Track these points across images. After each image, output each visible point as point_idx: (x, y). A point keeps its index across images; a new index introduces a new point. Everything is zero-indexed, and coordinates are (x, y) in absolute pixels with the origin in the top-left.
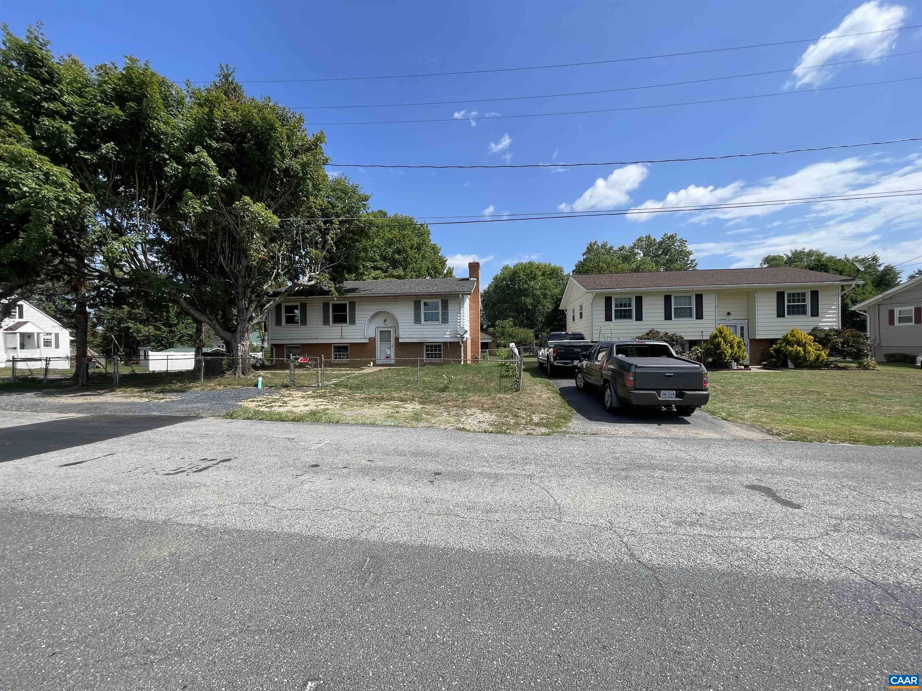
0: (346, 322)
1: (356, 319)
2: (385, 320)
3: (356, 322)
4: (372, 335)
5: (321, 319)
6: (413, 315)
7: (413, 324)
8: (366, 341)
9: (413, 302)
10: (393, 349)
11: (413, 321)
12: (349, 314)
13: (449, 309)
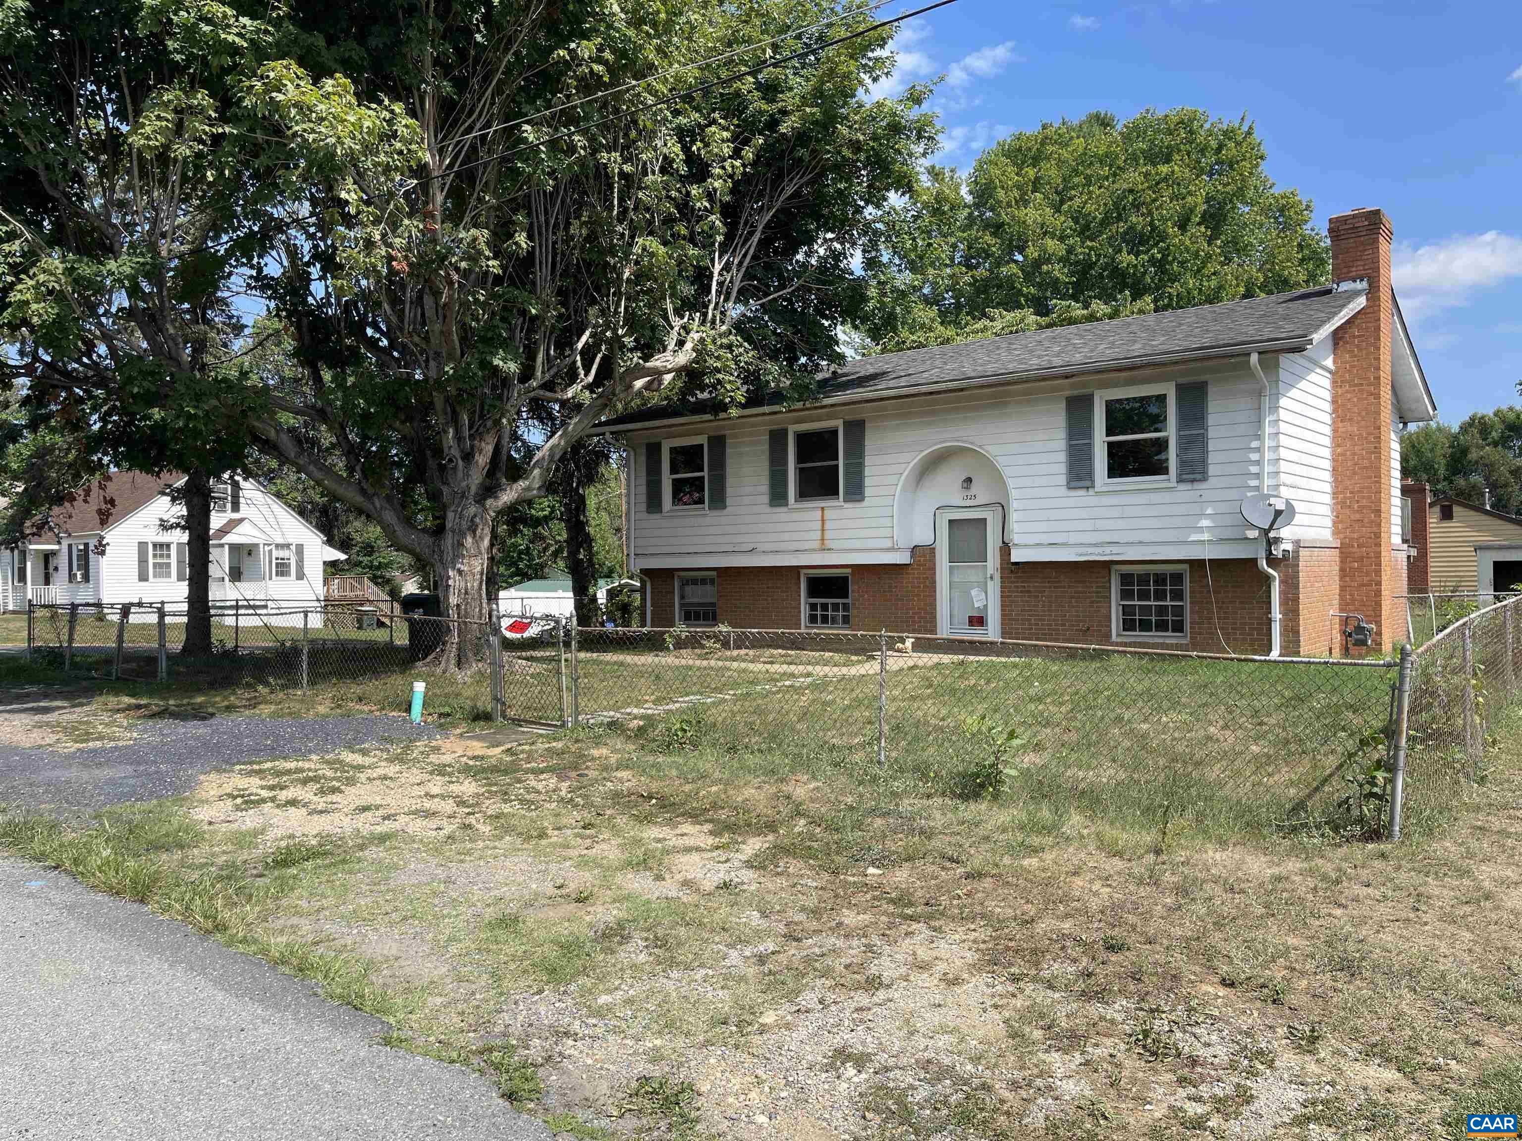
0: (834, 492)
1: (868, 482)
2: (969, 480)
3: (868, 492)
4: (923, 537)
5: (764, 487)
6: (1062, 457)
7: (1063, 491)
8: (903, 558)
9: (1063, 405)
10: (994, 588)
11: (1062, 480)
12: (845, 465)
13: (1211, 420)
